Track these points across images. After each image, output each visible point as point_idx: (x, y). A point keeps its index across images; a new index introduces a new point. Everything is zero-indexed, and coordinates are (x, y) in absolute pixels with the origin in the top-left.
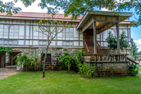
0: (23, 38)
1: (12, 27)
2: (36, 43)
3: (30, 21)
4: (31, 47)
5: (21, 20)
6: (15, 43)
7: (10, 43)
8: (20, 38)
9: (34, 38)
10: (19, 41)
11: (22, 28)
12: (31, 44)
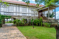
0: (15, 12)
1: (10, 7)
2: (21, 14)
3: (18, 5)
4: (19, 16)
5: (14, 4)
6: (12, 14)
7: (10, 14)
8: (14, 12)
9: (20, 12)
10: (14, 13)
11: (15, 8)
12: (19, 15)
